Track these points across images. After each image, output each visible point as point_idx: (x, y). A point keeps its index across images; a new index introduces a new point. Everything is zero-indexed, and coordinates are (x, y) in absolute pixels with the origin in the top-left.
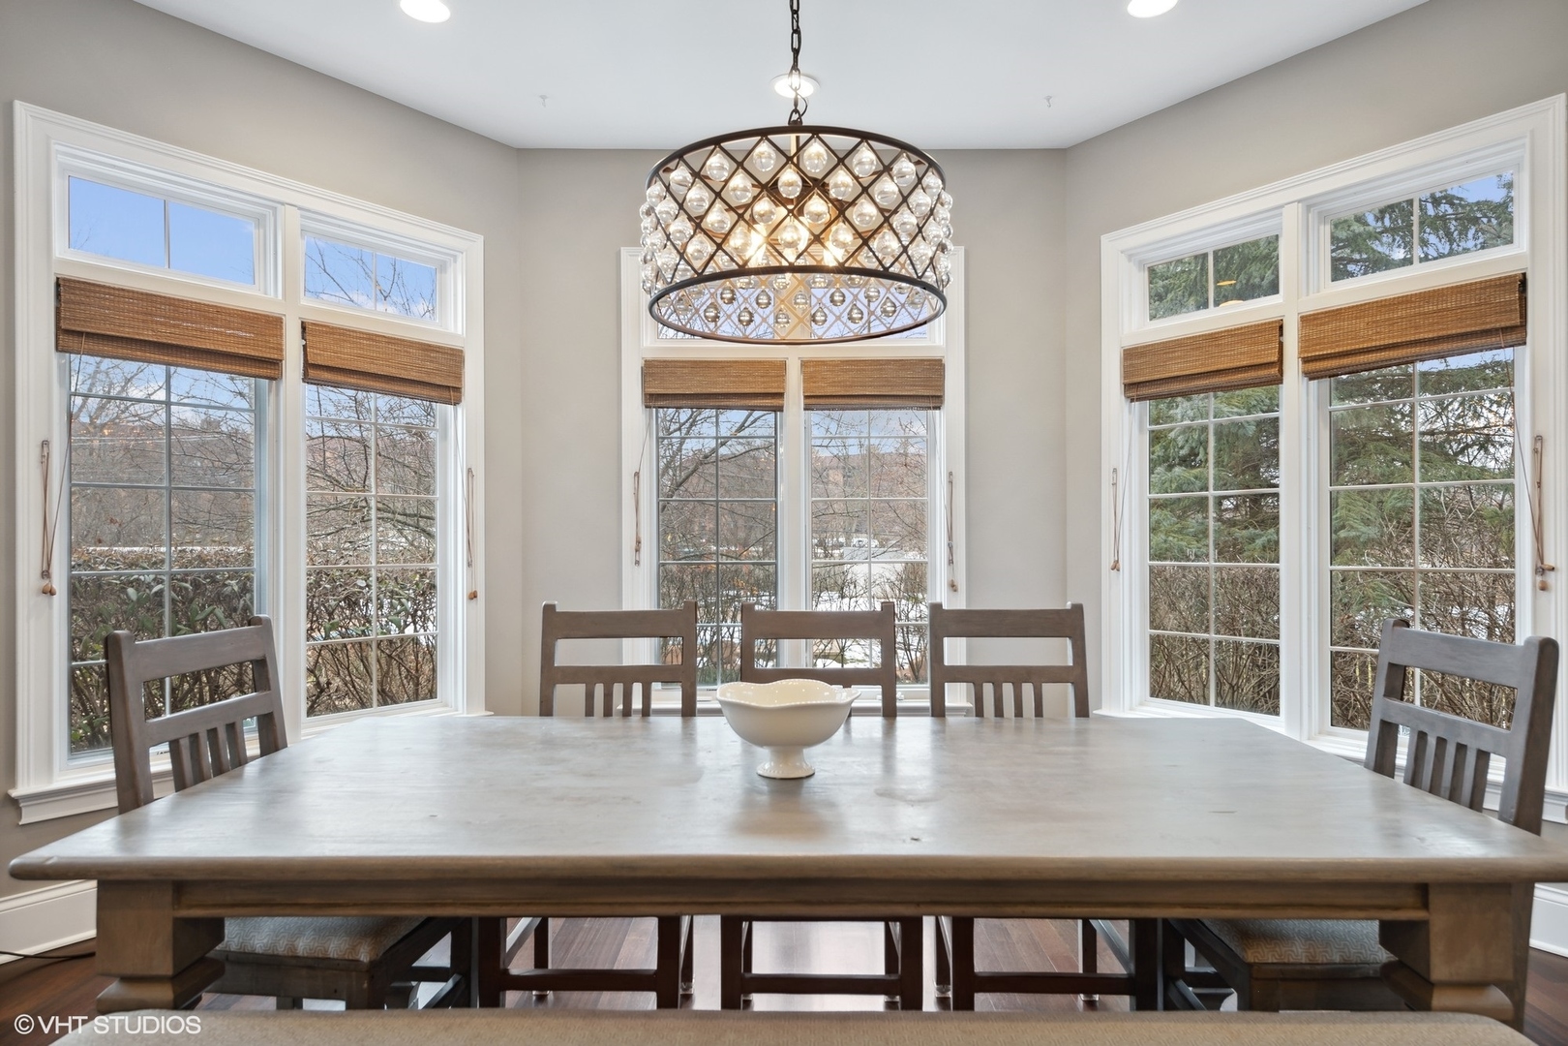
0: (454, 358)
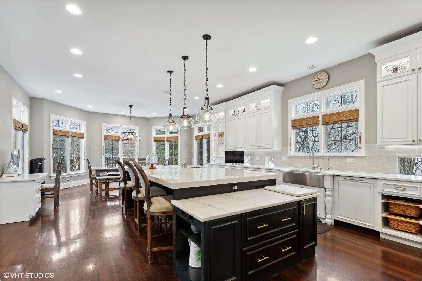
0: (83, 134)
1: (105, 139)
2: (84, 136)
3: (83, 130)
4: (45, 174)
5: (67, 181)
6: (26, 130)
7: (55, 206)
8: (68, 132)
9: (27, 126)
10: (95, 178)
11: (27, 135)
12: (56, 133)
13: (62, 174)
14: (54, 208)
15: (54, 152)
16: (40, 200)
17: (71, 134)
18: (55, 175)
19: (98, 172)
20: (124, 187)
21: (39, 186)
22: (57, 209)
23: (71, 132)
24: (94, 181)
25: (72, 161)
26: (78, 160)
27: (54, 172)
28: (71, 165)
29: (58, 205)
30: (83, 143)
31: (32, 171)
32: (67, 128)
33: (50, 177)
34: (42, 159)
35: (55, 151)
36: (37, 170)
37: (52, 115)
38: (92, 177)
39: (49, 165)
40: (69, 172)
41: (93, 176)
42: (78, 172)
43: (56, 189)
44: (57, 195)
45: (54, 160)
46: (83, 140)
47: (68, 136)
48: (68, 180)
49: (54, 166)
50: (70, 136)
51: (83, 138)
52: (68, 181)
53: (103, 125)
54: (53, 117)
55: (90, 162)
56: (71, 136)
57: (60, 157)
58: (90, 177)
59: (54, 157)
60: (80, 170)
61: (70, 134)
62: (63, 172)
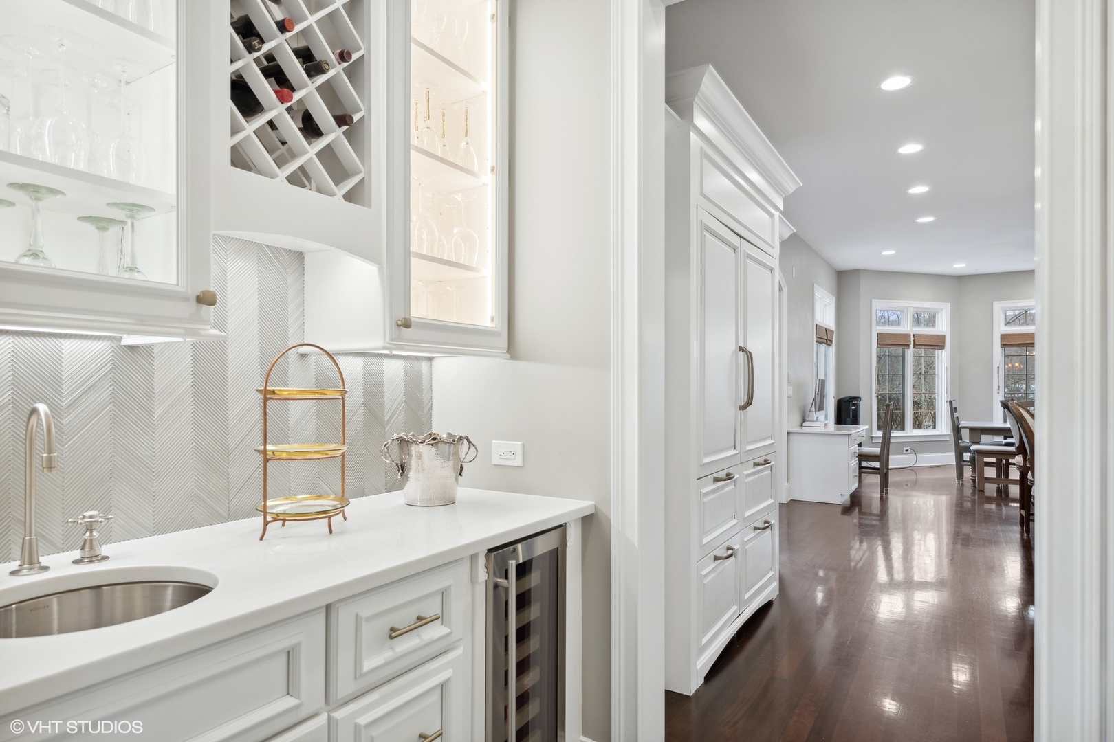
0: (942, 338)
1: (1003, 345)
2: (944, 342)
3: (942, 326)
4: (862, 428)
5: (904, 452)
6: (831, 341)
7: (882, 491)
8: (907, 336)
9: (833, 332)
10: (967, 449)
11: (832, 350)
12: (884, 341)
13: (894, 434)
14: (879, 496)
15: (878, 382)
16: (857, 474)
17: (914, 340)
18: (880, 434)
19: (977, 432)
20: (1022, 465)
21: (855, 448)
22: (884, 498)
23: (914, 335)
24: (967, 456)
25: (916, 404)
26: (931, 404)
27: (879, 428)
28: (915, 414)
29: (887, 493)
30: (943, 358)
31: (840, 420)
32: (907, 327)
33: (872, 437)
34: (857, 398)
35: (880, 379)
36: (848, 419)
37: (875, 302)
38: (962, 445)
39: (869, 409)
40: (910, 431)
41: (964, 442)
42: (930, 432)
43: (883, 457)
44: (885, 471)
45: (879, 401)
46: (943, 351)
47: (908, 345)
48: (907, 449)
49: (878, 414)
50: (912, 346)
51: (942, 347)
52: (907, 451)
53: (998, 307)
54: (879, 306)
55: (956, 408)
56: (915, 345)
57: (891, 395)
58: (957, 445)
59: (880, 395)
60: (934, 428)
61: (912, 339)
62: (896, 429)
